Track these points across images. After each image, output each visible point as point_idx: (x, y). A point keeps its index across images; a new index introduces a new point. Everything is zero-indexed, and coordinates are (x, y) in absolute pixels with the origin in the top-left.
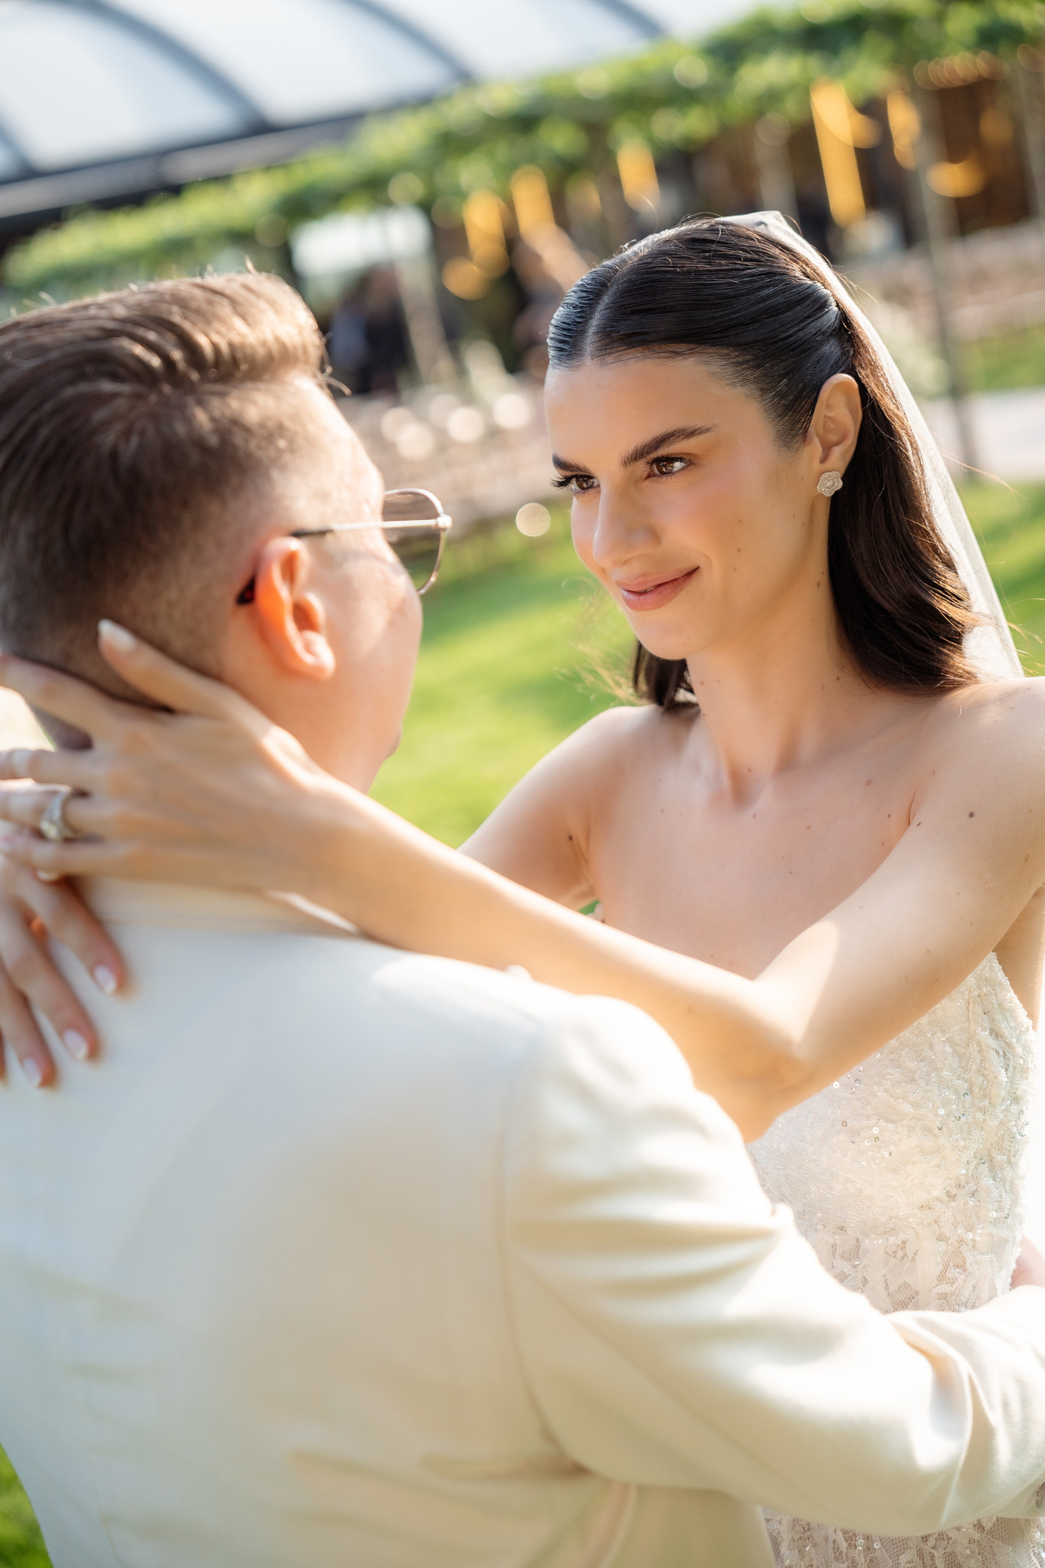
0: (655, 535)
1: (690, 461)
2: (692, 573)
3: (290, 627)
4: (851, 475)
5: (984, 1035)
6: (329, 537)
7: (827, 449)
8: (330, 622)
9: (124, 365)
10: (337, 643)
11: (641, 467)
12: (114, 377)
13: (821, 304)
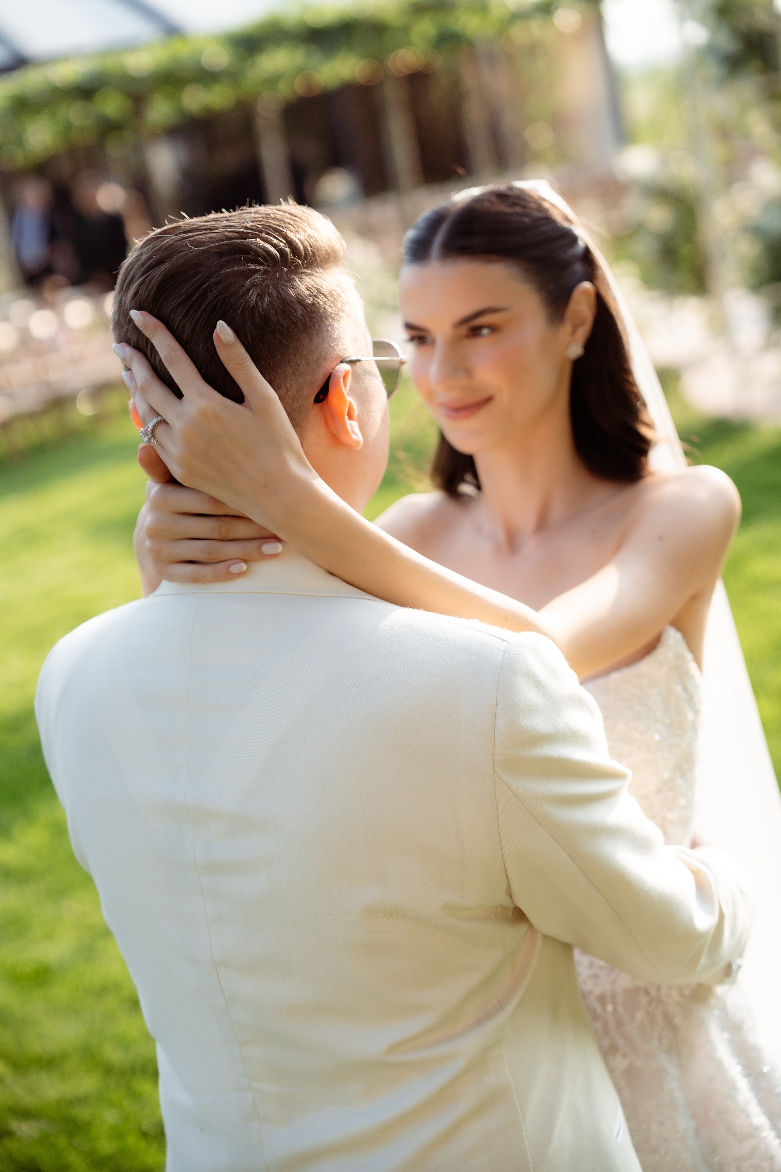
0: (469, 372)
1: (494, 329)
2: (488, 400)
3: (346, 418)
4: (589, 345)
5: (679, 689)
6: (358, 364)
7: (575, 329)
8: (358, 415)
9: (257, 254)
10: (362, 428)
11: (464, 330)
12: (256, 262)
13: (573, 239)
